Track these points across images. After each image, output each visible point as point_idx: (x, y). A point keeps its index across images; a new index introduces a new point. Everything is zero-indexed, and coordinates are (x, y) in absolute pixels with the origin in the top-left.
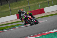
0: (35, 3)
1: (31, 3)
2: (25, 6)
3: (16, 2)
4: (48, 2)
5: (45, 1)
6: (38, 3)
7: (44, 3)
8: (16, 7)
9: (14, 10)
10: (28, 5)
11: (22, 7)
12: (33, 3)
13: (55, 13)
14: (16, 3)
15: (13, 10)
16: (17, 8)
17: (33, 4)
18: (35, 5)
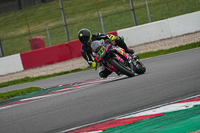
0: (88, 15)
1: (73, 14)
2: (52, 25)
3: (20, 9)
4: (133, 10)
5: (121, 8)
6: (96, 14)
7: (120, 13)
8: (21, 26)
9: (13, 38)
10: (63, 22)
11: (41, 27)
12: (80, 12)
13: (156, 50)
14: (19, 14)
15: (8, 38)
16: (24, 31)
17: (78, 17)
18: (85, 20)
